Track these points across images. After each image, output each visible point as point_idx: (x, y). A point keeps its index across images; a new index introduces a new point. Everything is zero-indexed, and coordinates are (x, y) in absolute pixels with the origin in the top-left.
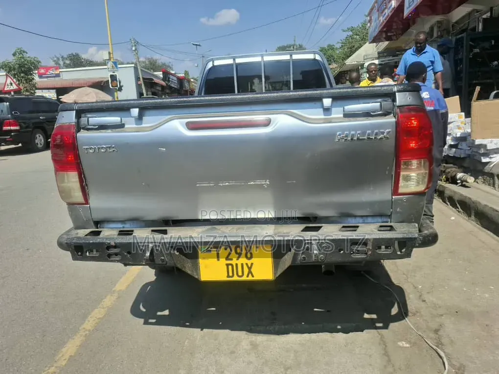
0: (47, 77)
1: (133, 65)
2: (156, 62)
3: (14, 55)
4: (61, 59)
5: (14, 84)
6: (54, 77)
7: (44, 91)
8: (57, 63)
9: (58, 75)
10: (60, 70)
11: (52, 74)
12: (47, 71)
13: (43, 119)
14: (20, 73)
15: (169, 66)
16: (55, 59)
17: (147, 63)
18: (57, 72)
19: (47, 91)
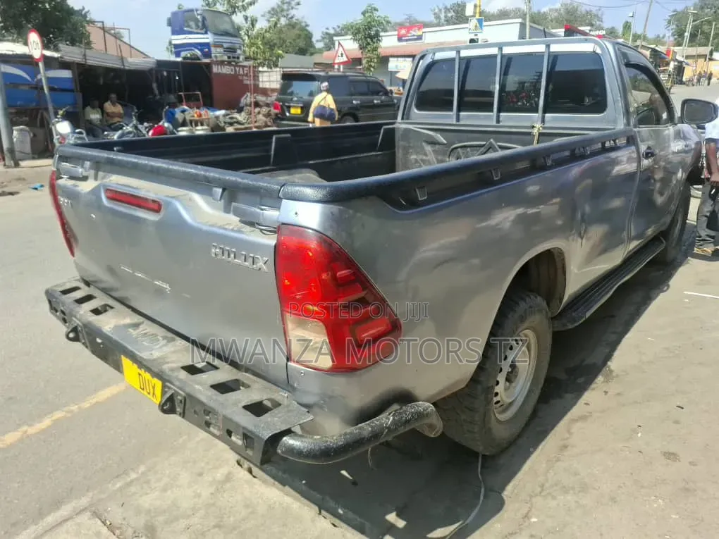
0: (407, 40)
1: (520, 20)
2: (577, 10)
3: (363, 14)
4: (443, 11)
5: (344, 55)
6: (415, 39)
7: (399, 59)
8: (438, 17)
9: (420, 38)
10: (425, 30)
11: (414, 36)
12: (408, 32)
13: (358, 104)
14: (366, 38)
15: (596, 16)
16: (437, 11)
17: (562, 11)
18: (419, 33)
19: (403, 59)
